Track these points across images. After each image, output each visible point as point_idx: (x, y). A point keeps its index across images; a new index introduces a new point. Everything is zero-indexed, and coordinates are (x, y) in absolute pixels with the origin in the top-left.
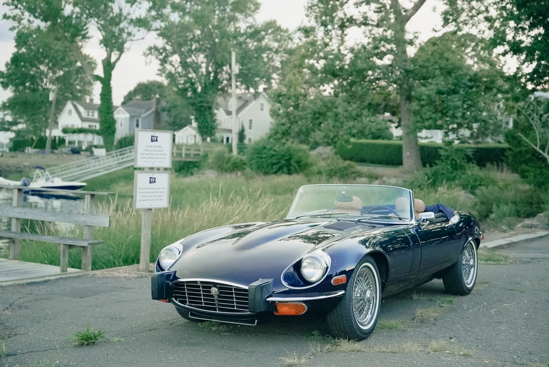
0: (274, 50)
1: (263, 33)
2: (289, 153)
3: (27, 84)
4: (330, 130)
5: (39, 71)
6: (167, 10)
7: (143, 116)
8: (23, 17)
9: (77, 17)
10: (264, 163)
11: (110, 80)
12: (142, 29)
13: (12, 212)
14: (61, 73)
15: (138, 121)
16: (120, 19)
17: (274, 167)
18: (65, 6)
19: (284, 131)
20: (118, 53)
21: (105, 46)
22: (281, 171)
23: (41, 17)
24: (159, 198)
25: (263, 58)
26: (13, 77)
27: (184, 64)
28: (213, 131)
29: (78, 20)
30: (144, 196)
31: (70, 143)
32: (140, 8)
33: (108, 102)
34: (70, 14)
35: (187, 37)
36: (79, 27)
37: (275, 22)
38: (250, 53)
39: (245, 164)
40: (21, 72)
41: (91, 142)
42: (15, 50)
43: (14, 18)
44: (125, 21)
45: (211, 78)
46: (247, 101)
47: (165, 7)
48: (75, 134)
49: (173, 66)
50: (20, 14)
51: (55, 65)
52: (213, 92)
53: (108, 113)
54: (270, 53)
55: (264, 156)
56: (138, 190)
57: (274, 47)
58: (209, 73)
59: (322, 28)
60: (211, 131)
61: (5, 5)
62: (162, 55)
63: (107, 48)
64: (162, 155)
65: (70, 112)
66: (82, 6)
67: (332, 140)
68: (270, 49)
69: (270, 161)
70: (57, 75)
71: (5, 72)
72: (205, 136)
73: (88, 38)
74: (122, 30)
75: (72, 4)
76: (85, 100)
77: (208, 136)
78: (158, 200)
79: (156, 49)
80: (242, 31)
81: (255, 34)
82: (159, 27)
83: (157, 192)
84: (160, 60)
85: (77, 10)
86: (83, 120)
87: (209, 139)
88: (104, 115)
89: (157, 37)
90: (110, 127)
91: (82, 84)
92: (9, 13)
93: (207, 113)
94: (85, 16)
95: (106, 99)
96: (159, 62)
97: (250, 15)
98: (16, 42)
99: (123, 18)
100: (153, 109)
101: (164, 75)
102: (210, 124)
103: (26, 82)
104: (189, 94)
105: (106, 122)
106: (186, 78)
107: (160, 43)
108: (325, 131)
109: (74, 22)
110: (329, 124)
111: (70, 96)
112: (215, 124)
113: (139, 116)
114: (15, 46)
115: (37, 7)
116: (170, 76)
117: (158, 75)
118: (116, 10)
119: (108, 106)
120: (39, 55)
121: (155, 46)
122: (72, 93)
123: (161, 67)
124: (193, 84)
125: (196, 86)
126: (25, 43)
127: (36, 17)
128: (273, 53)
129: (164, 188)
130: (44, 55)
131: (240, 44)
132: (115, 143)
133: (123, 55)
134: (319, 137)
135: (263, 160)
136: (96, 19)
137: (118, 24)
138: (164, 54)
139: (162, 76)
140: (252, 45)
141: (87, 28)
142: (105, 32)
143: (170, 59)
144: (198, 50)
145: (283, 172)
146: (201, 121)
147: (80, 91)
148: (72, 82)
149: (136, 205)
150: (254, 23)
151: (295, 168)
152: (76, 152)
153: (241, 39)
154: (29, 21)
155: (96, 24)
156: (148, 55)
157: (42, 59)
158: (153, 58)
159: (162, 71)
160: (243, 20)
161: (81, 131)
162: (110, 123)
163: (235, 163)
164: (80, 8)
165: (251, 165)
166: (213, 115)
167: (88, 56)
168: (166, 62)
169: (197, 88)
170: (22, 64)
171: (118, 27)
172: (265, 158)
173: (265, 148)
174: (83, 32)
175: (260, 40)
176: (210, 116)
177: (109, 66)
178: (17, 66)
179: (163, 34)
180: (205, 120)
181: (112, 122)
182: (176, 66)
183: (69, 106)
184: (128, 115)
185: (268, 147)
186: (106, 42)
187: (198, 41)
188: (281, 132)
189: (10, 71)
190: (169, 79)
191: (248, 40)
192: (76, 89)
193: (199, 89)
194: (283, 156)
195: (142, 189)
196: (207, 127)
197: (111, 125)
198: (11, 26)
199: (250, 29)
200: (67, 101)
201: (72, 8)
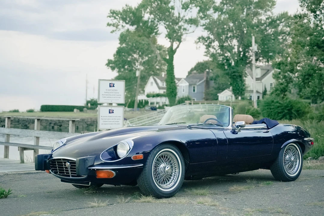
0: (287, 33)
1: (278, 22)
2: (291, 104)
3: (126, 67)
4: (316, 87)
5: (133, 58)
6: (211, 12)
7: (198, 84)
8: (119, 24)
9: (152, 21)
10: (273, 112)
11: (172, 60)
12: (193, 26)
13: (34, 133)
14: (147, 58)
15: (194, 88)
16: (179, 20)
17: (280, 115)
18: (144, 15)
19: (282, 89)
20: (178, 43)
21: (169, 38)
22: (285, 118)
23: (130, 23)
24: (117, 123)
25: (278, 39)
26: (118, 63)
27: (222, 47)
28: (243, 92)
29: (152, 23)
30: (105, 121)
31: (152, 103)
32: (191, 12)
33: (171, 76)
34: (147, 19)
35: (224, 28)
36: (153, 27)
37: (287, 13)
38: (269, 36)
39: (259, 113)
40: (122, 59)
41: (165, 103)
42: (119, 45)
43: (113, 25)
44: (182, 21)
45: (241, 56)
46: (268, 70)
47: (208, 10)
48: (155, 98)
49: (215, 49)
50: (118, 22)
51: (143, 53)
52: (243, 65)
53: (172, 83)
54: (284, 36)
55: (272, 107)
56: (101, 118)
57: (287, 31)
58: (239, 52)
59: (312, 14)
60: (241, 92)
61: (108, 17)
62: (207, 42)
63: (170, 40)
64: (118, 95)
65: (152, 83)
66: (155, 14)
67: (318, 93)
68: (284, 33)
69: (276, 110)
70: (144, 60)
71: (113, 60)
72: (237, 96)
73: (159, 34)
74: (180, 27)
75: (149, 13)
76: (161, 75)
77: (239, 96)
78: (115, 124)
79: (203, 38)
80: (263, 22)
81: (273, 23)
82: (205, 23)
83: (115, 119)
84: (206, 45)
85: (152, 16)
86: (160, 88)
87: (240, 98)
88: (169, 84)
89: (204, 30)
90: (173, 92)
91: (160, 65)
92: (111, 22)
93: (238, 80)
94: (157, 20)
95: (170, 73)
96: (205, 47)
97: (269, 10)
98: (120, 41)
99: (180, 19)
100: (205, 79)
101: (209, 55)
102: (241, 87)
103: (125, 66)
104: (226, 67)
105: (170, 89)
106: (223, 57)
107: (206, 34)
108: (313, 87)
109: (149, 24)
110: (315, 82)
111: (153, 73)
112: (244, 87)
113: (195, 84)
114: (119, 43)
115: (128, 17)
116: (213, 55)
117: (205, 55)
118: (176, 15)
119: (172, 78)
120: (134, 48)
121: (202, 36)
122: (153, 71)
123: (206, 50)
124: (228, 60)
125: (230, 62)
126: (125, 41)
127: (127, 23)
128: (286, 35)
129: (120, 117)
130: (136, 47)
131: (262, 31)
132: (176, 102)
133: (181, 43)
134: (307, 92)
135: (272, 110)
136: (164, 22)
137: (177, 24)
138: (208, 41)
139: (207, 56)
140: (270, 31)
141: (158, 28)
142: (169, 29)
143: (213, 44)
144: (232, 37)
145: (286, 119)
146: (234, 86)
147: (158, 69)
148: (153, 63)
149: (99, 126)
150: (271, 15)
151: (295, 116)
152: (154, 109)
153: (263, 28)
154: (122, 26)
155: (164, 24)
156: (198, 43)
157: (135, 50)
158: (202, 44)
159: (207, 53)
160: (264, 14)
161: (158, 95)
162: (173, 89)
163: (253, 113)
164: (154, 15)
165: (263, 114)
166: (242, 81)
167: (164, 46)
168: (210, 47)
169: (231, 63)
170: (123, 54)
171: (178, 25)
172: (273, 109)
173: (273, 102)
174: (155, 31)
175: (276, 26)
176: (240, 82)
177: (172, 52)
178: (120, 56)
179: (208, 28)
180: (237, 85)
181: (174, 88)
182: (217, 48)
183: (151, 79)
184: (187, 84)
185: (275, 101)
186: (169, 36)
187: (232, 31)
188: (280, 89)
189: (116, 59)
190: (212, 58)
191: (268, 28)
192: (156, 68)
193: (233, 64)
194: (286, 107)
195: (104, 117)
196: (238, 90)
197: (174, 90)
198: (111, 30)
199: (269, 20)
200: (150, 76)
201: (149, 16)
